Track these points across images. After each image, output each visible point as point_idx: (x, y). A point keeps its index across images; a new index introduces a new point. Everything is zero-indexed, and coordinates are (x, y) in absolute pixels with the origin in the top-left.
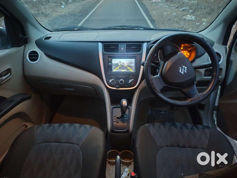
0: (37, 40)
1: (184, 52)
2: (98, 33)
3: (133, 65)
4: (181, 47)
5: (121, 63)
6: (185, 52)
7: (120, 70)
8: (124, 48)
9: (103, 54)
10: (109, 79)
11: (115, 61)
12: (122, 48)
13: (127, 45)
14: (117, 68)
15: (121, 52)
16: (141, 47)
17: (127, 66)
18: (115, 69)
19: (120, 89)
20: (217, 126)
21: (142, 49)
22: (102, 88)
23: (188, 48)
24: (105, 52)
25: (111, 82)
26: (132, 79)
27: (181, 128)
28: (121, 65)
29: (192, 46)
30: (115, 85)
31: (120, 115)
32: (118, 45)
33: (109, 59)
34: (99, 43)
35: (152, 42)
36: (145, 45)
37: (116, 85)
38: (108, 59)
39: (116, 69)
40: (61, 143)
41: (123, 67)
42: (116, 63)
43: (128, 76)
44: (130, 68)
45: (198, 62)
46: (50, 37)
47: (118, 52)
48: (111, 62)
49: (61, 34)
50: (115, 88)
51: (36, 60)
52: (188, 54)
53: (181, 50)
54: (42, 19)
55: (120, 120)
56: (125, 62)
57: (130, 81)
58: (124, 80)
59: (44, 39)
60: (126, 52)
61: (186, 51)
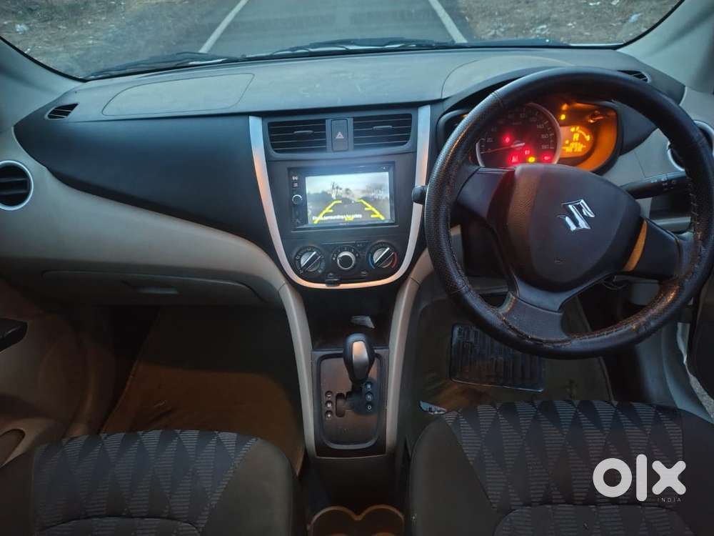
0: (22, 121)
1: (573, 130)
2: (249, 77)
3: (385, 195)
4: (561, 112)
5: (339, 190)
6: (576, 132)
7: (338, 217)
8: (346, 134)
9: (270, 162)
10: (297, 254)
11: (316, 185)
12: (340, 132)
13: (355, 119)
14: (324, 209)
15: (335, 149)
16: (410, 123)
17: (365, 199)
18: (317, 215)
19: (343, 286)
20: (690, 372)
21: (412, 130)
22: (278, 288)
23: (588, 117)
24: (276, 151)
25: (308, 264)
26: (386, 248)
27: (576, 422)
28: (338, 198)
29: (604, 110)
30: (323, 273)
31: (345, 385)
32: (323, 121)
33: (294, 178)
34: (252, 119)
35: (448, 104)
36: (424, 118)
37: (325, 273)
38: (290, 177)
39: (322, 215)
40: (130, 516)
41: (346, 203)
42: (320, 192)
43: (366, 237)
44: (373, 206)
45: (629, 171)
46: (73, 106)
47: (324, 150)
48: (301, 189)
49: (111, 92)
50: (323, 286)
51: (22, 198)
52: (588, 138)
53: (561, 125)
54: (98, 20)
55: (347, 404)
56: (355, 183)
57: (377, 256)
58: (355, 255)
59: (49, 116)
60: (356, 148)
61: (578, 128)
